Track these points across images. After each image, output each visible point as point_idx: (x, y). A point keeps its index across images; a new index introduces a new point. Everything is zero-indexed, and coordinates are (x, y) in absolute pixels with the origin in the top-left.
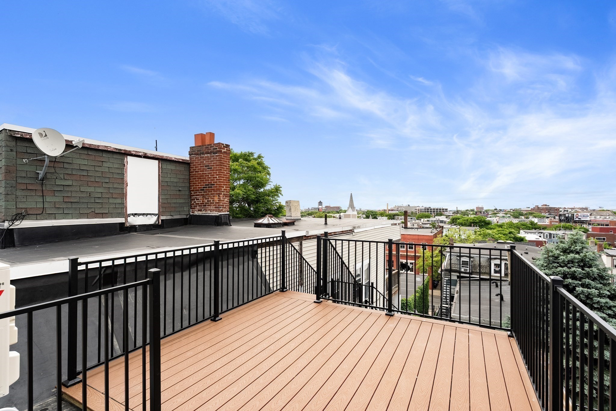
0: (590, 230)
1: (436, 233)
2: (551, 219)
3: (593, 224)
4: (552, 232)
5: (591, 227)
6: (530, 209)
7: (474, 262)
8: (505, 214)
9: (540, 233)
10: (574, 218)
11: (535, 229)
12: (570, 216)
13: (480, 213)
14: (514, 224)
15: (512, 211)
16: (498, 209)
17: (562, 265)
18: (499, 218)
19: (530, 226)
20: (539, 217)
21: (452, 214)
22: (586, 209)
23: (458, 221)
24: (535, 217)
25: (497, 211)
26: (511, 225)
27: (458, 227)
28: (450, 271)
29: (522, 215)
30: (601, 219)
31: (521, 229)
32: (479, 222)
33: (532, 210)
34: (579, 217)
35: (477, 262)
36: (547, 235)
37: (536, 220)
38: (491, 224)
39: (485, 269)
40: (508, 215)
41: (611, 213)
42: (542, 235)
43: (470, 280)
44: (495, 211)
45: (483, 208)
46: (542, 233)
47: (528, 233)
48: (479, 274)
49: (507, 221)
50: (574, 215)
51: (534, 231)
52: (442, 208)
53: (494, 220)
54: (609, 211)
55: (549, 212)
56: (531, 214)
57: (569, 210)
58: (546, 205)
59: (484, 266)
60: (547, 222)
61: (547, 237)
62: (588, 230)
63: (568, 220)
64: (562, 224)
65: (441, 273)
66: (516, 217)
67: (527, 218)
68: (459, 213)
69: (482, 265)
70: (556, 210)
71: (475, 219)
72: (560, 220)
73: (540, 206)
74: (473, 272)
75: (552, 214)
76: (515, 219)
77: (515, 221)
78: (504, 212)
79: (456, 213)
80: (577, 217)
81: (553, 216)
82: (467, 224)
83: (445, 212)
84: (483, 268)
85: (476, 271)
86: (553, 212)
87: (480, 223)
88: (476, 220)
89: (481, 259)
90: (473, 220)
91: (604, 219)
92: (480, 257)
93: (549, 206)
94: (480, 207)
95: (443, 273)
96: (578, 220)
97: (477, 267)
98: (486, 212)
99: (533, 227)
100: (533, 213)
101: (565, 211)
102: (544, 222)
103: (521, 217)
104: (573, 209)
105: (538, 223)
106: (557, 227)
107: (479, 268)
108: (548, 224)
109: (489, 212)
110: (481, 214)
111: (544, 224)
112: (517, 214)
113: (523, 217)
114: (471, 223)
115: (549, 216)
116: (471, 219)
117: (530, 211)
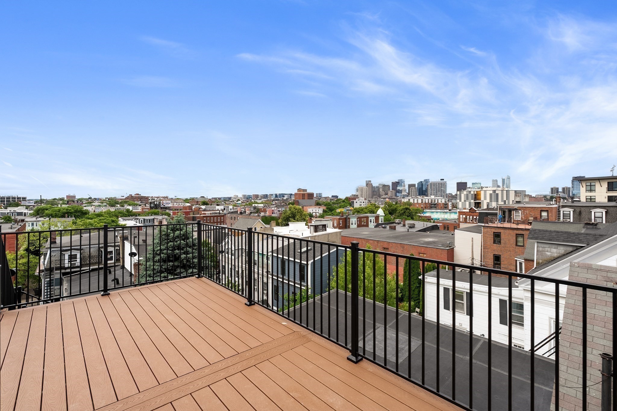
0: (172, 214)
1: (19, 229)
2: (143, 207)
3: (172, 210)
4: (146, 218)
5: (172, 212)
6: (124, 198)
7: (84, 254)
8: (100, 202)
9: (136, 219)
10: (160, 205)
11: (132, 216)
12: (158, 204)
13: (72, 202)
14: (112, 213)
15: (107, 200)
16: (93, 198)
17: (171, 240)
18: (95, 207)
19: (127, 213)
20: (133, 205)
21: (33, 204)
22: (167, 197)
23: (46, 212)
24: (130, 205)
25: (91, 200)
26: (109, 213)
27: (48, 219)
28: (50, 270)
29: (118, 204)
30: (177, 206)
31: (119, 216)
32: (74, 212)
33: (127, 198)
34: (164, 204)
35: (87, 253)
36: (142, 220)
37: (130, 208)
38: (88, 214)
39: (95, 259)
40: (104, 204)
41: (182, 201)
42: (138, 221)
43: (80, 274)
44: (90, 200)
45: (74, 197)
46: (137, 219)
47: (126, 220)
48: (89, 265)
49: (103, 209)
50: (160, 202)
51: (131, 218)
52: (16, 196)
53: (90, 209)
54: (181, 199)
55: (141, 200)
56: (126, 202)
57: (155, 198)
58: (138, 194)
59: (95, 256)
60: (139, 209)
61: (142, 222)
62: (170, 214)
63: (156, 206)
64: (153, 210)
65: (39, 274)
66: (112, 205)
67: (123, 206)
68: (44, 203)
69: (92, 256)
70: (146, 198)
71: (70, 208)
72: (151, 207)
73: (133, 195)
74: (83, 265)
75: (143, 202)
76: (111, 207)
77: (112, 209)
78: (99, 201)
79: (40, 203)
80: (163, 204)
81: (144, 204)
82: (59, 215)
83: (22, 202)
84: (93, 259)
85: (86, 263)
86: (144, 201)
87: (76, 213)
88: (70, 210)
89: (91, 250)
90: (67, 210)
91: (178, 205)
92: (90, 247)
93: (140, 195)
94: (71, 196)
95: (42, 274)
96: (163, 206)
97: (87, 258)
98: (80, 201)
99: (129, 214)
100: (128, 201)
101: (152, 199)
102: (137, 209)
103: (116, 205)
104: (158, 198)
105: (133, 211)
106: (149, 213)
107: (89, 259)
108: (140, 211)
109: (83, 201)
110: (74, 203)
111: (138, 211)
112: (112, 202)
113: (119, 206)
114: (65, 213)
115: (141, 204)
116: (64, 209)
117: (124, 200)
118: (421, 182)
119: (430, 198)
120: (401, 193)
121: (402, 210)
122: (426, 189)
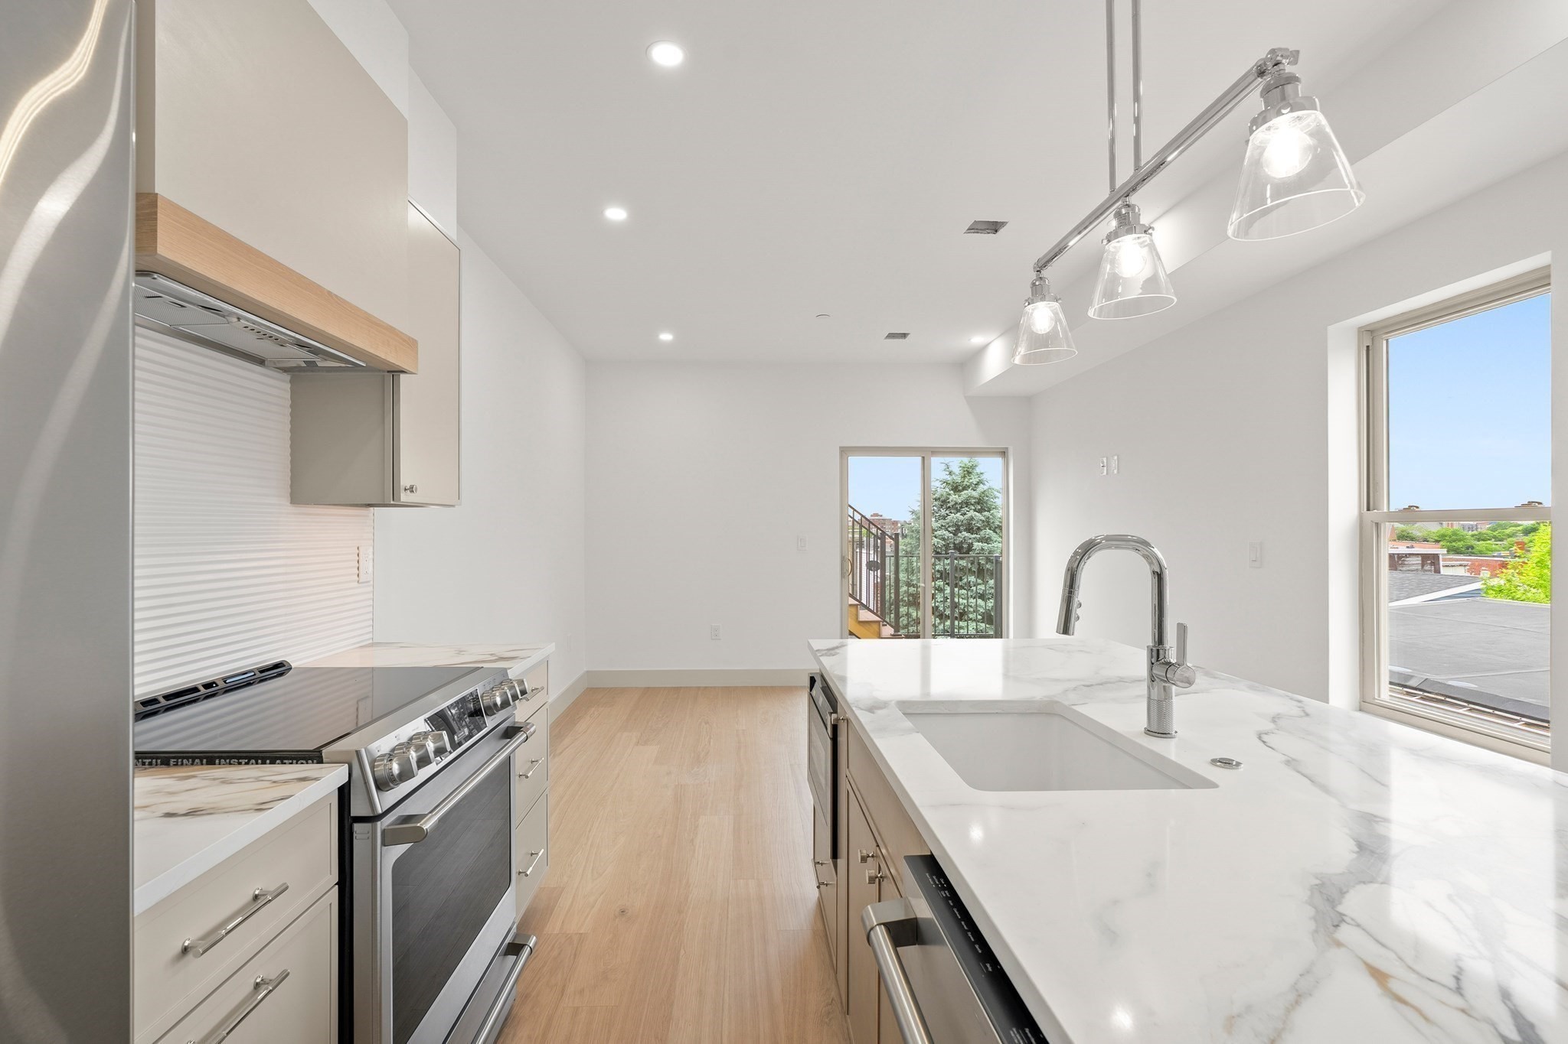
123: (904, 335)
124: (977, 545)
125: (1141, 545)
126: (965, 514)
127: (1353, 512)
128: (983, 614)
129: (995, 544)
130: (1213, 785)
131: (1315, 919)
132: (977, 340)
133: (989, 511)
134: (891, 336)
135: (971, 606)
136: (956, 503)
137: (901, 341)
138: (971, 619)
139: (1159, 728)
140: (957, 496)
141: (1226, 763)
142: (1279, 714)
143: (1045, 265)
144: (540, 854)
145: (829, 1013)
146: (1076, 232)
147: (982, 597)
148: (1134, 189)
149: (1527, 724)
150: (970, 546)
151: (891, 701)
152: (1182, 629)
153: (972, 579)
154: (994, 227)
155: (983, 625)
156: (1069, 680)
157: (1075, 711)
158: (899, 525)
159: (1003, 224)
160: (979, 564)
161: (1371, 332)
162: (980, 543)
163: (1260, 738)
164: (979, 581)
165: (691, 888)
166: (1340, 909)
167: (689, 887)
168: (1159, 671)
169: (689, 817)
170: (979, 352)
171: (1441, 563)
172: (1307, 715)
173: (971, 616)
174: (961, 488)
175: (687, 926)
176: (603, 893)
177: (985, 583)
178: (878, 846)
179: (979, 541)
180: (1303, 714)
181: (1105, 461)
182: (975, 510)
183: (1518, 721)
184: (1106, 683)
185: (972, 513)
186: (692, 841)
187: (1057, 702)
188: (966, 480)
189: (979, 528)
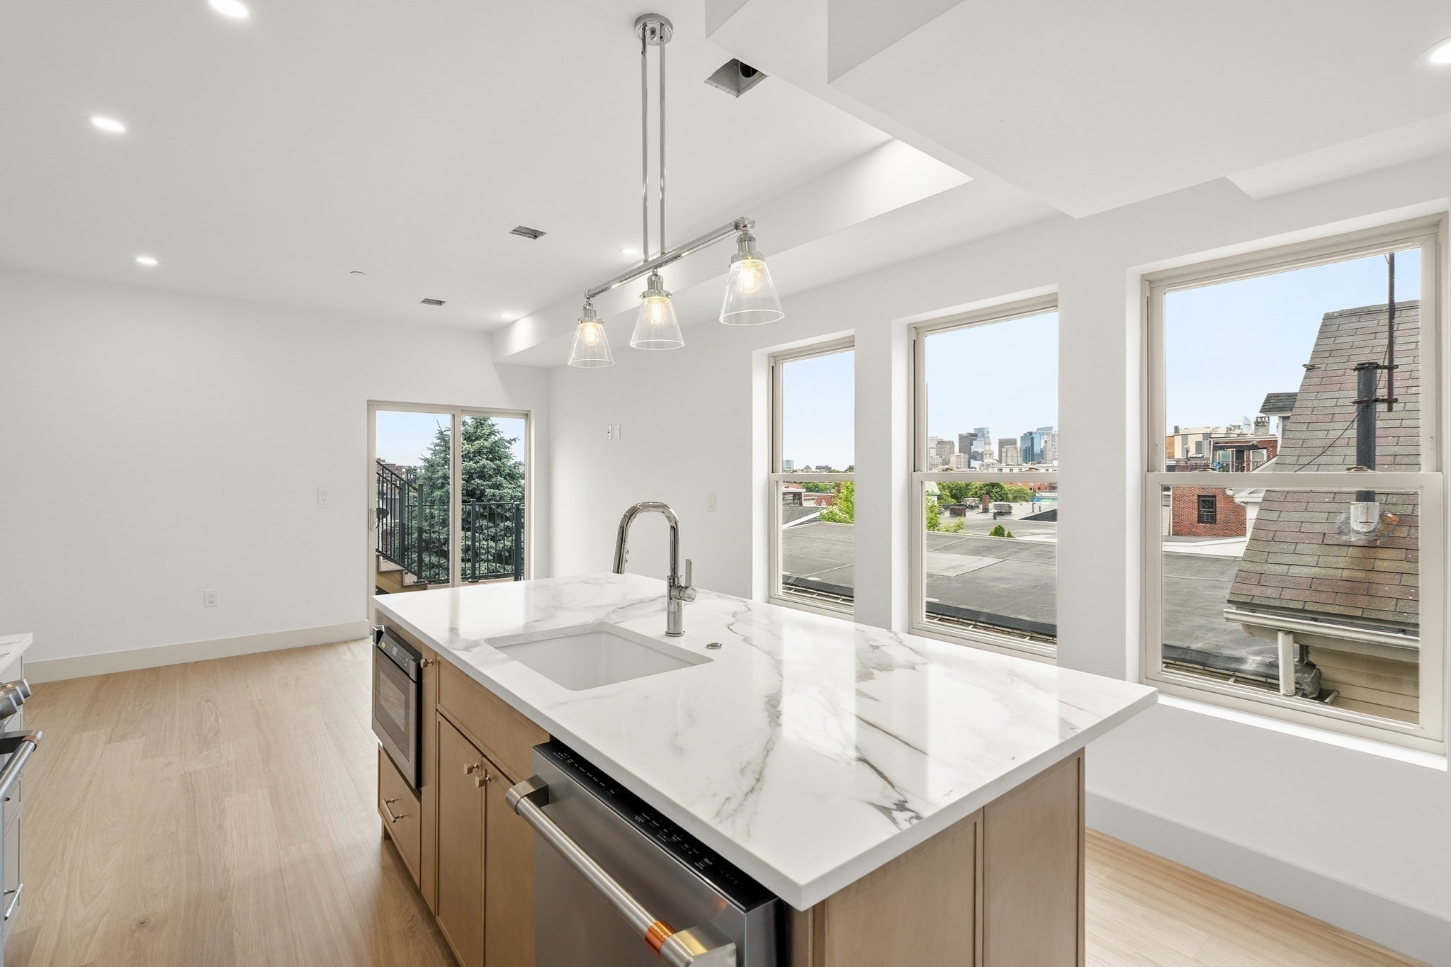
118: (1031, 434)
119: (1051, 465)
120: (982, 460)
121: (981, 489)
122: (1042, 451)
123: (440, 303)
124: (489, 491)
125: (663, 507)
126: (478, 462)
127: (765, 475)
128: (493, 555)
129: (506, 491)
130: (711, 660)
131: (769, 717)
132: (507, 316)
133: (500, 460)
134: (427, 301)
135: (483, 548)
136: (469, 453)
137: (437, 307)
138: (483, 560)
139: (674, 632)
140: (470, 446)
141: (713, 646)
142: (735, 612)
143: (593, 296)
144: (19, 891)
145: (411, 928)
146: (619, 280)
147: (493, 539)
148: (660, 265)
149: (844, 600)
150: (483, 492)
151: (480, 640)
152: (689, 563)
153: (484, 523)
154: (535, 234)
155: (494, 564)
156: (608, 606)
157: (618, 627)
158: (404, 470)
159: (542, 233)
160: (491, 508)
161: (774, 357)
162: (492, 490)
163: (728, 628)
164: (491, 524)
165: (230, 872)
166: (778, 709)
167: (228, 872)
168: (675, 593)
169: (209, 803)
170: (507, 327)
171: (803, 498)
172: (750, 610)
173: (483, 557)
174: (474, 438)
175: (236, 909)
176: (105, 914)
177: (496, 526)
178: (484, 756)
179: (490, 487)
180: (747, 610)
181: (610, 429)
182: (487, 459)
183: (839, 598)
184: (633, 604)
185: (484, 462)
186: (220, 826)
187: (605, 623)
188: (479, 431)
189: (490, 476)
